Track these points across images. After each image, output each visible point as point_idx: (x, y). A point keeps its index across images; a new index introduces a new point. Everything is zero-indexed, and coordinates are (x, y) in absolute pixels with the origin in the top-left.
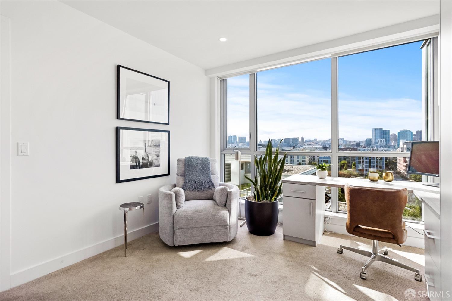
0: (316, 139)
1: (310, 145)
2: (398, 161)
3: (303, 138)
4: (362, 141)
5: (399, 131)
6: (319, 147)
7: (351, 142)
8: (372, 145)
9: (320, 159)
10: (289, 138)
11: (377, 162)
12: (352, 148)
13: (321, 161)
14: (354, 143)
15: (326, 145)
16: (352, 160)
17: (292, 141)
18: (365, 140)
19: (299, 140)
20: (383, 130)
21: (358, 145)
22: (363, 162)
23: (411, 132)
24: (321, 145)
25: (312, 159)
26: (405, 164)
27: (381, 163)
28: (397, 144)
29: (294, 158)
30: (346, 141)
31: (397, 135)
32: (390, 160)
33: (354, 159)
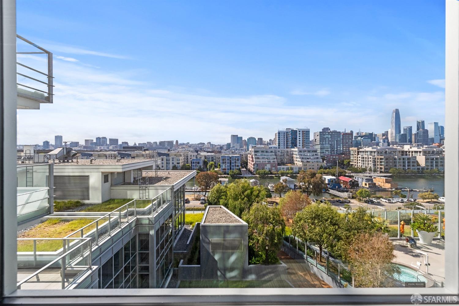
0: (189, 143)
1: (184, 148)
2: (248, 161)
3: (177, 141)
4: (224, 145)
5: (248, 138)
6: (192, 149)
7: (216, 146)
8: (231, 148)
9: (193, 161)
10: (165, 141)
11: (235, 162)
12: (217, 150)
13: (194, 162)
14: (219, 147)
15: (198, 148)
16: (218, 161)
17: (167, 144)
18: (226, 144)
19: (174, 144)
20: (238, 136)
21: (221, 148)
22: (226, 162)
23: (255, 139)
24: (193, 148)
25: (186, 161)
26: (253, 163)
27: (238, 163)
28: (246, 148)
29: (169, 160)
30: (213, 145)
31: (247, 141)
32: (243, 160)
33: (219, 160)
